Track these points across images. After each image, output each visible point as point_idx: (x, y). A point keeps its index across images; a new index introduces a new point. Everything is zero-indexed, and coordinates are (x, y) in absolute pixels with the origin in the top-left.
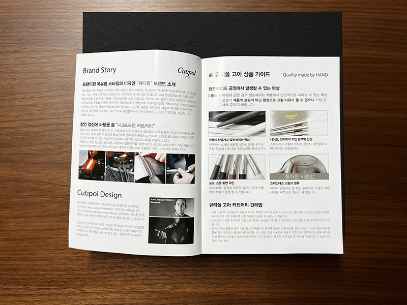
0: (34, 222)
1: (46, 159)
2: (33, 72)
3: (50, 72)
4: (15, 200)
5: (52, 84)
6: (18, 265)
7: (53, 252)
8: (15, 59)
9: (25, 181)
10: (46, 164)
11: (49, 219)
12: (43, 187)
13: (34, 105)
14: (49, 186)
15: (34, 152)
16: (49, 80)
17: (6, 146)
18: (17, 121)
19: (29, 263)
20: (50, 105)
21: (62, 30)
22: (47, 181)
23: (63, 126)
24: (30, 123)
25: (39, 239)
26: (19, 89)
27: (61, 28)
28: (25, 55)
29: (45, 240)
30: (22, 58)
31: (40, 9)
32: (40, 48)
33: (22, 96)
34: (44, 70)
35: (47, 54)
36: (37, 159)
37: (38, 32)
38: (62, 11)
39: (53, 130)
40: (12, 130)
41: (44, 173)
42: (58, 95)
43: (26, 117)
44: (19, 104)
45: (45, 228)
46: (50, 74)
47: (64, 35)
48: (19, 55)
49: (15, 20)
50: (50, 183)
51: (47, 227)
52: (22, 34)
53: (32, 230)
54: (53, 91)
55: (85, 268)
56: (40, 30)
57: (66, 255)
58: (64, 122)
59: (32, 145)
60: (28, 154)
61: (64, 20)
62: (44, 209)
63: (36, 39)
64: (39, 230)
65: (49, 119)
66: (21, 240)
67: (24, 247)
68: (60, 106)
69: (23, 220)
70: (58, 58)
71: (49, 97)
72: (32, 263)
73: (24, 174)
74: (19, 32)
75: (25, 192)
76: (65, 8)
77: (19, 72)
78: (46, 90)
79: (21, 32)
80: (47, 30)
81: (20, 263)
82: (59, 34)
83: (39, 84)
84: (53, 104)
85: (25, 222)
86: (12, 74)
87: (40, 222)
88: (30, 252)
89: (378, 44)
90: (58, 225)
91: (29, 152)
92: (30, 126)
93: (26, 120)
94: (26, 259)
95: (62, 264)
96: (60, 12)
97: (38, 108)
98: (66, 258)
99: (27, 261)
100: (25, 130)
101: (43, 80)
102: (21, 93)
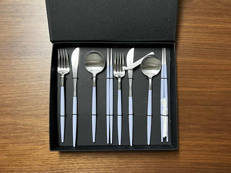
0: (22, 146)
1: (29, 113)
2: (24, 69)
3: (33, 69)
4: (12, 135)
5: (33, 75)
6: (13, 169)
7: (32, 162)
8: (15, 62)
9: (18, 125)
10: (29, 115)
11: (30, 144)
12: (27, 128)
13: (24, 86)
14: (30, 127)
15: (23, 109)
16: (32, 73)
17: (9, 106)
18: (15, 94)
19: (19, 167)
20: (32, 86)
21: (39, 48)
22: (29, 124)
23: (38, 96)
24: (21, 95)
25: (24, 155)
26: (16, 77)
27: (39, 47)
28: (20, 61)
29: (28, 155)
30: (18, 62)
31: (28, 38)
32: (28, 57)
33: (18, 81)
34: (30, 68)
35: (31, 60)
36: (25, 113)
37: (27, 49)
38: (39, 39)
39: (33, 98)
40: (12, 98)
41: (29, 121)
42: (36, 81)
43: (19, 92)
44: (16, 85)
45: (28, 149)
46: (32, 70)
47: (40, 51)
48: (17, 60)
49: (15, 43)
50: (31, 125)
51: (29, 149)
52: (18, 50)
53: (21, 150)
54: (34, 78)
55: (48, 170)
56: (28, 48)
57: (39, 163)
58: (39, 94)
59: (22, 106)
60: (20, 111)
61: (40, 43)
62: (27, 139)
63: (26, 53)
64: (25, 150)
65: (31, 92)
66: (15, 155)
67: (17, 159)
68: (37, 86)
69: (16, 145)
70: (37, 62)
71: (31, 81)
72: (20, 167)
73: (18, 121)
74: (17, 49)
75: (18, 130)
76: (41, 38)
77: (16, 69)
78: (30, 78)
79: (18, 49)
80: (31, 48)
81: (14, 167)
82: (37, 50)
83: (26, 75)
84: (34, 85)
85: (17, 146)
86: (13, 70)
87: (25, 146)
88: (20, 162)
89: (195, 55)
90: (35, 147)
91: (21, 109)
92: (21, 96)
93: (19, 93)
94: (17, 166)
95: (36, 168)
96: (38, 39)
97: (26, 87)
98: (39, 165)
99: (18, 166)
100: (19, 98)
101: (29, 73)
102: (18, 80)
